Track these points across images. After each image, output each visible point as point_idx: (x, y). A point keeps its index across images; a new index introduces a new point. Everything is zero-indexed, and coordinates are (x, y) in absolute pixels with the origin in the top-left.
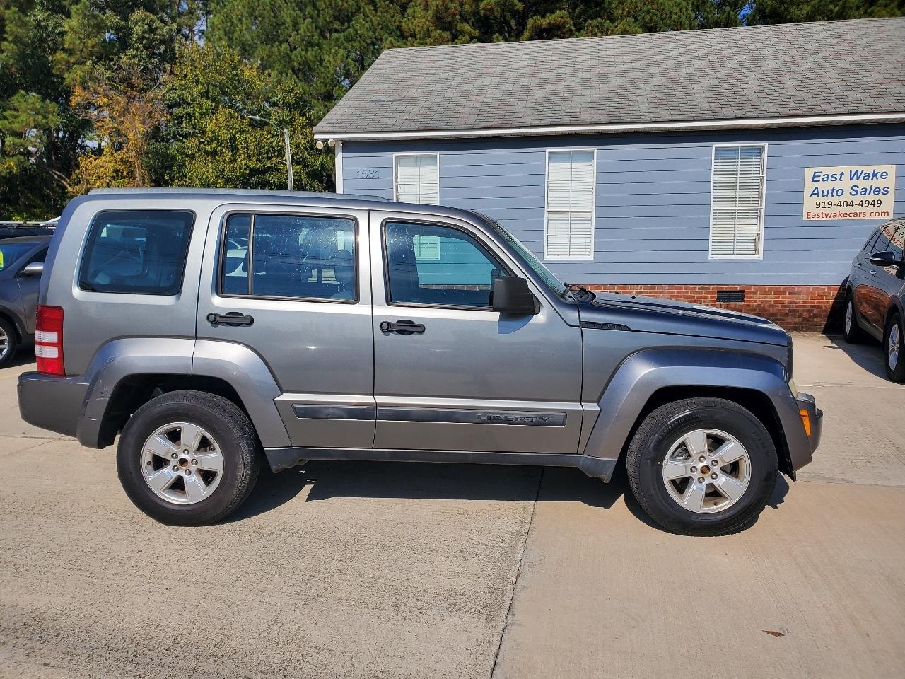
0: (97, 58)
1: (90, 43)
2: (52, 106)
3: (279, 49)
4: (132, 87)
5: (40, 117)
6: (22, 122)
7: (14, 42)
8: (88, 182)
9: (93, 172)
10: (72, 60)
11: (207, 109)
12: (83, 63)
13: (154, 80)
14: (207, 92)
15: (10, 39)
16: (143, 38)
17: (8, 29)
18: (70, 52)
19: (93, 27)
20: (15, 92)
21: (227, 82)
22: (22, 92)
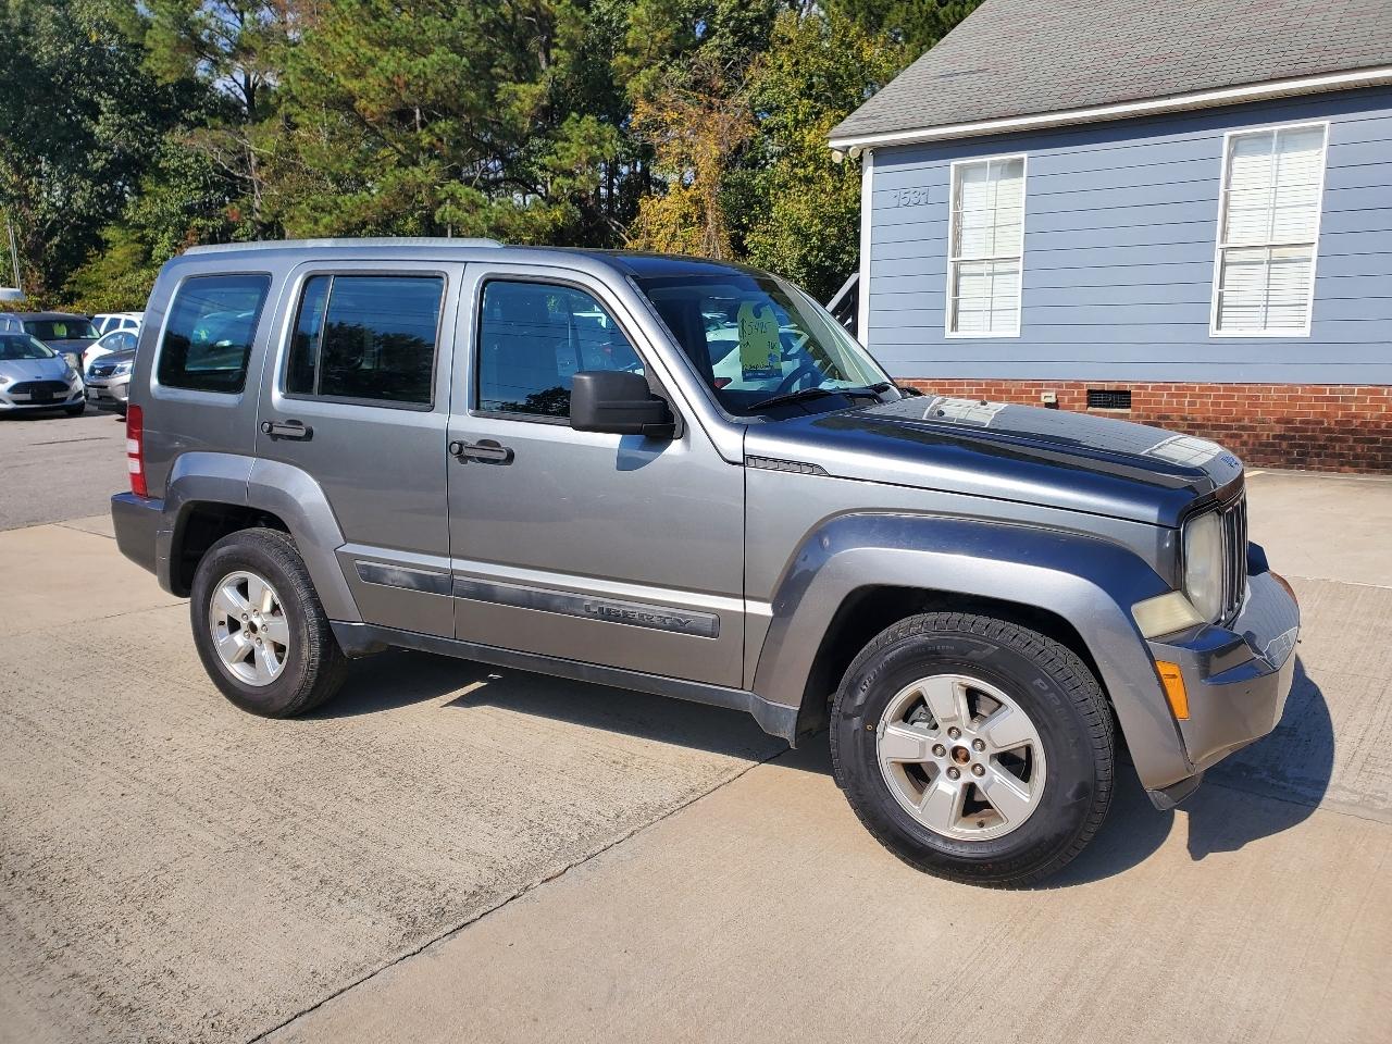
0: (671, 55)
1: (659, 35)
2: (609, 130)
3: (919, 8)
4: (712, 92)
5: (595, 147)
6: (573, 155)
7: (567, 48)
8: (649, 234)
9: (655, 219)
10: (636, 63)
11: (805, 113)
12: (649, 66)
13: (739, 80)
14: (811, 86)
15: (562, 44)
16: (730, 19)
17: (558, 31)
18: (633, 52)
19: (664, 12)
20: (564, 117)
21: (837, 69)
22: (574, 114)
